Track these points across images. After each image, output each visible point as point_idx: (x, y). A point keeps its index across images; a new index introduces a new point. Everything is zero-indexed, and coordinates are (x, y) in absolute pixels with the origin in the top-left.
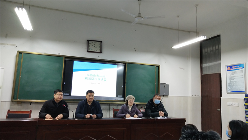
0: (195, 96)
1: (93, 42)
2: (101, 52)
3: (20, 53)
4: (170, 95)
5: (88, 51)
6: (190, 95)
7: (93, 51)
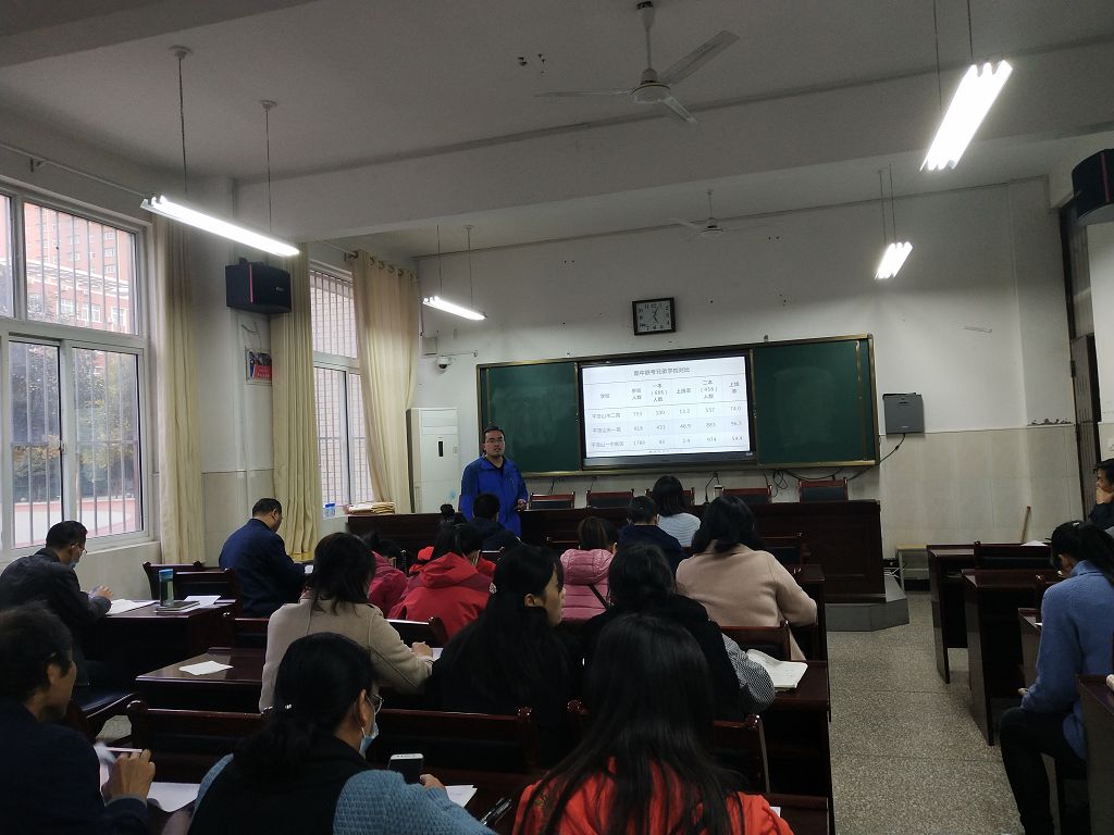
0: (1047, 422)
1: (650, 304)
2: (673, 330)
3: (482, 369)
4: (928, 430)
5: (637, 333)
6: (1024, 422)
7: (651, 330)
